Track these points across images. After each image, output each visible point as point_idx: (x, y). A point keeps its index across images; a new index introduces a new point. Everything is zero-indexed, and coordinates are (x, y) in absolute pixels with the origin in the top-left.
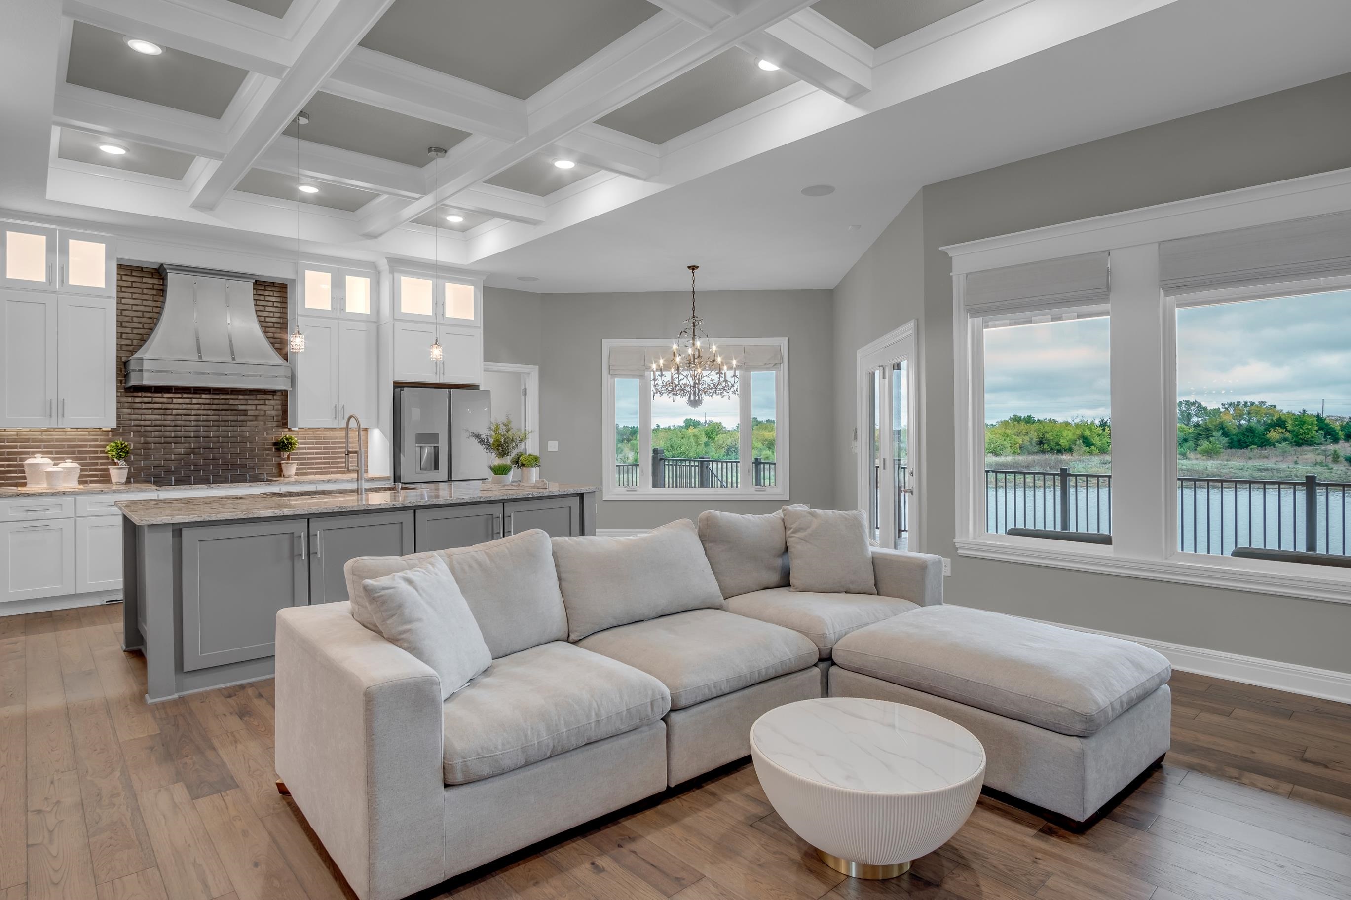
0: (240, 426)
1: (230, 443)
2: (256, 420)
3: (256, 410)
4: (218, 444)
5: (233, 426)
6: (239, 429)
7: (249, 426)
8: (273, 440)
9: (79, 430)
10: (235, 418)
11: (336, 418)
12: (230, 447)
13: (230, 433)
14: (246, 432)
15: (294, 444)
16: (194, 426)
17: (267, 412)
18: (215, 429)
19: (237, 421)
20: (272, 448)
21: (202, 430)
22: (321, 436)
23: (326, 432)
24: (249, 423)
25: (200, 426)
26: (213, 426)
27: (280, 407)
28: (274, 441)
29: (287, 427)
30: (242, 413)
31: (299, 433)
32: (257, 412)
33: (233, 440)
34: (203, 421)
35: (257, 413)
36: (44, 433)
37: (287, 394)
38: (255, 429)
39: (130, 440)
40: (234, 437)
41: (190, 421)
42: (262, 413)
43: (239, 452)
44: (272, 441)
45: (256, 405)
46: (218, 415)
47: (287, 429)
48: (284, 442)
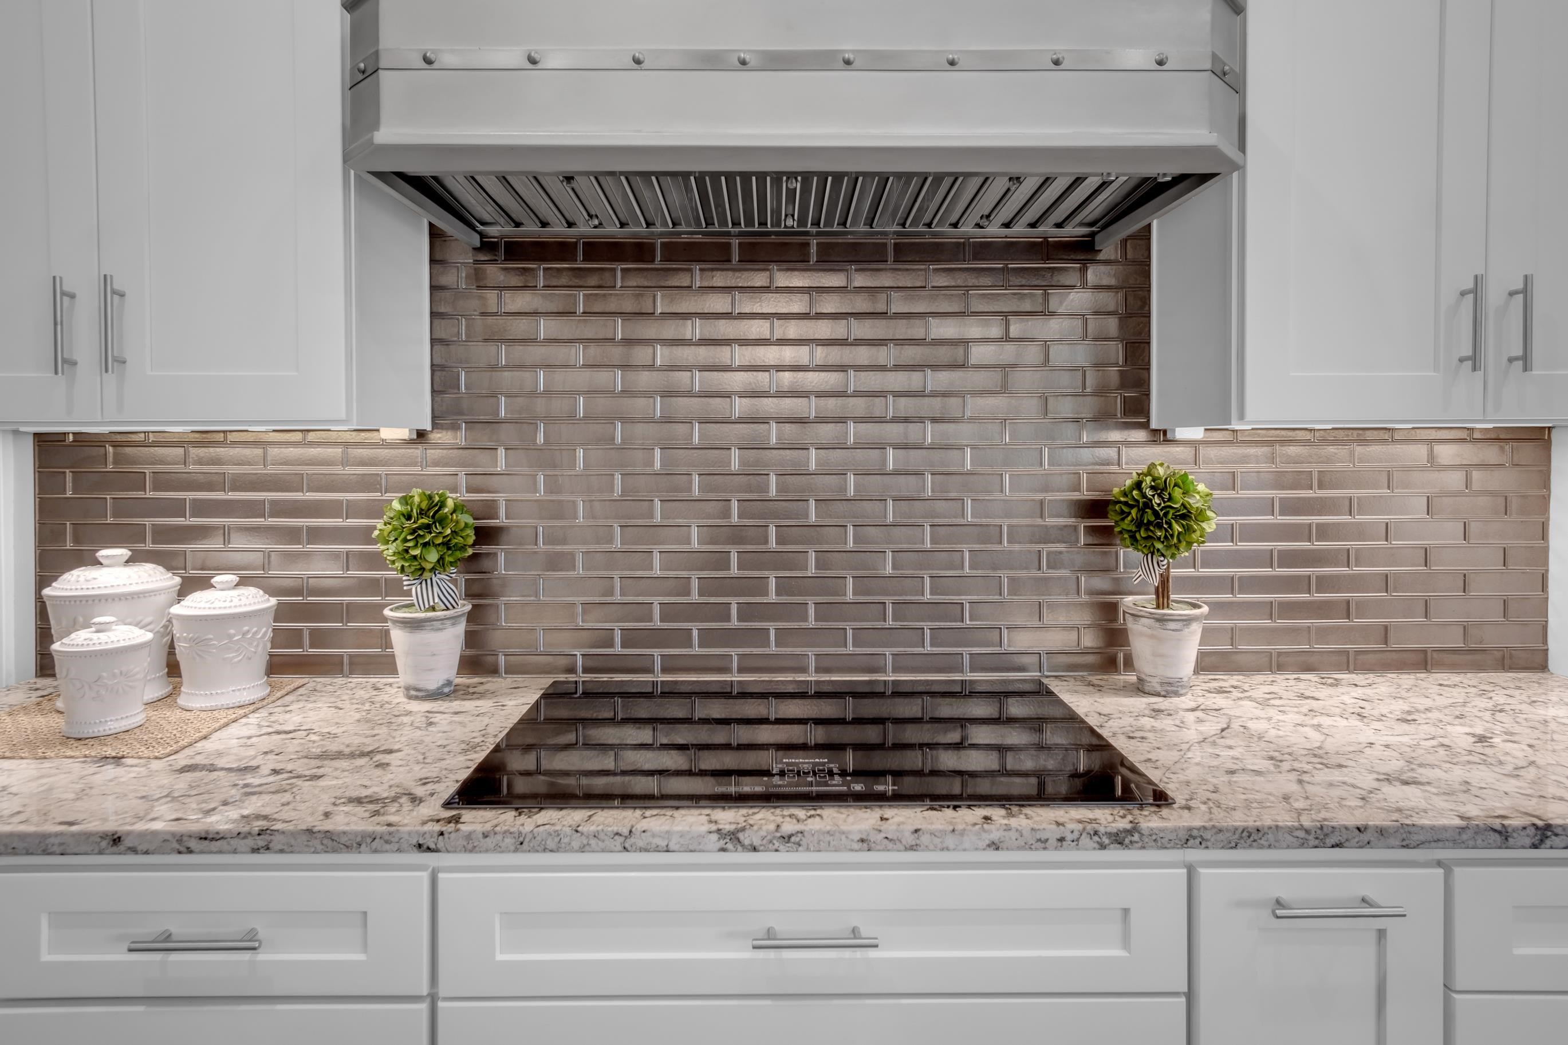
0: (934, 420)
1: (890, 503)
2: (1004, 389)
3: (1007, 338)
4: (840, 507)
5: (906, 420)
6: (930, 433)
7: (972, 419)
8: (1077, 488)
9: (311, 437)
10: (913, 380)
11: (1475, 360)
12: (890, 518)
13: (890, 452)
14: (961, 448)
15: (1200, 516)
16: (741, 421)
17: (1054, 350)
18: (827, 432)
19: (920, 394)
20: (1075, 528)
21: (774, 440)
22: (1305, 468)
23: (1331, 449)
24: (975, 405)
25: (764, 421)
26: (821, 420)
27: (1112, 325)
28: (1086, 495)
29: (1145, 426)
30: (943, 354)
31: (1203, 451)
32: (1010, 348)
33: (906, 485)
34: (781, 394)
35: (1008, 353)
36: (194, 452)
37: (1149, 257)
38: (1002, 434)
39: (494, 481)
40: (907, 474)
41: (727, 395)
42: (1032, 354)
43: (928, 545)
44: (1076, 496)
45: (1005, 315)
46: (842, 368)
47: (1140, 435)
48: (1148, 504)
